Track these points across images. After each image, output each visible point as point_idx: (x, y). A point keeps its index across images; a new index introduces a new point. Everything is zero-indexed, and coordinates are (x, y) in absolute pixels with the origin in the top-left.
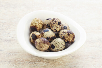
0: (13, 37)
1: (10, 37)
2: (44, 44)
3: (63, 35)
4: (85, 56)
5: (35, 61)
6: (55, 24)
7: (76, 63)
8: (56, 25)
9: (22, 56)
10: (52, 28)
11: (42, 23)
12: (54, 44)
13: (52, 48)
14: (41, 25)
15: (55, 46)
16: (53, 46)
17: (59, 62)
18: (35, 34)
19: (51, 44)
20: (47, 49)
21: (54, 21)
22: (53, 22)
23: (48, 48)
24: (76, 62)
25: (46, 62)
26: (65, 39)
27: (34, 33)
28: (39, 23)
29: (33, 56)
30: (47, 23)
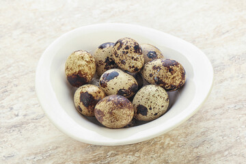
0: (25, 115)
1: (17, 115)
2: (122, 110)
3: (155, 76)
4: (215, 109)
5: (105, 158)
6: (127, 52)
7: (203, 133)
8: (131, 55)
9: (69, 153)
10: (123, 66)
11: (94, 60)
12: (142, 103)
13: (140, 115)
14: (93, 65)
15: (147, 106)
16: (141, 110)
17: (162, 141)
18: (87, 92)
19: (136, 106)
20: (130, 119)
21: (124, 47)
22: (121, 50)
23: (132, 117)
24: (202, 130)
25: (131, 151)
26: (165, 84)
27: (84, 91)
28: (87, 62)
29: (95, 146)
30: (102, 56)
